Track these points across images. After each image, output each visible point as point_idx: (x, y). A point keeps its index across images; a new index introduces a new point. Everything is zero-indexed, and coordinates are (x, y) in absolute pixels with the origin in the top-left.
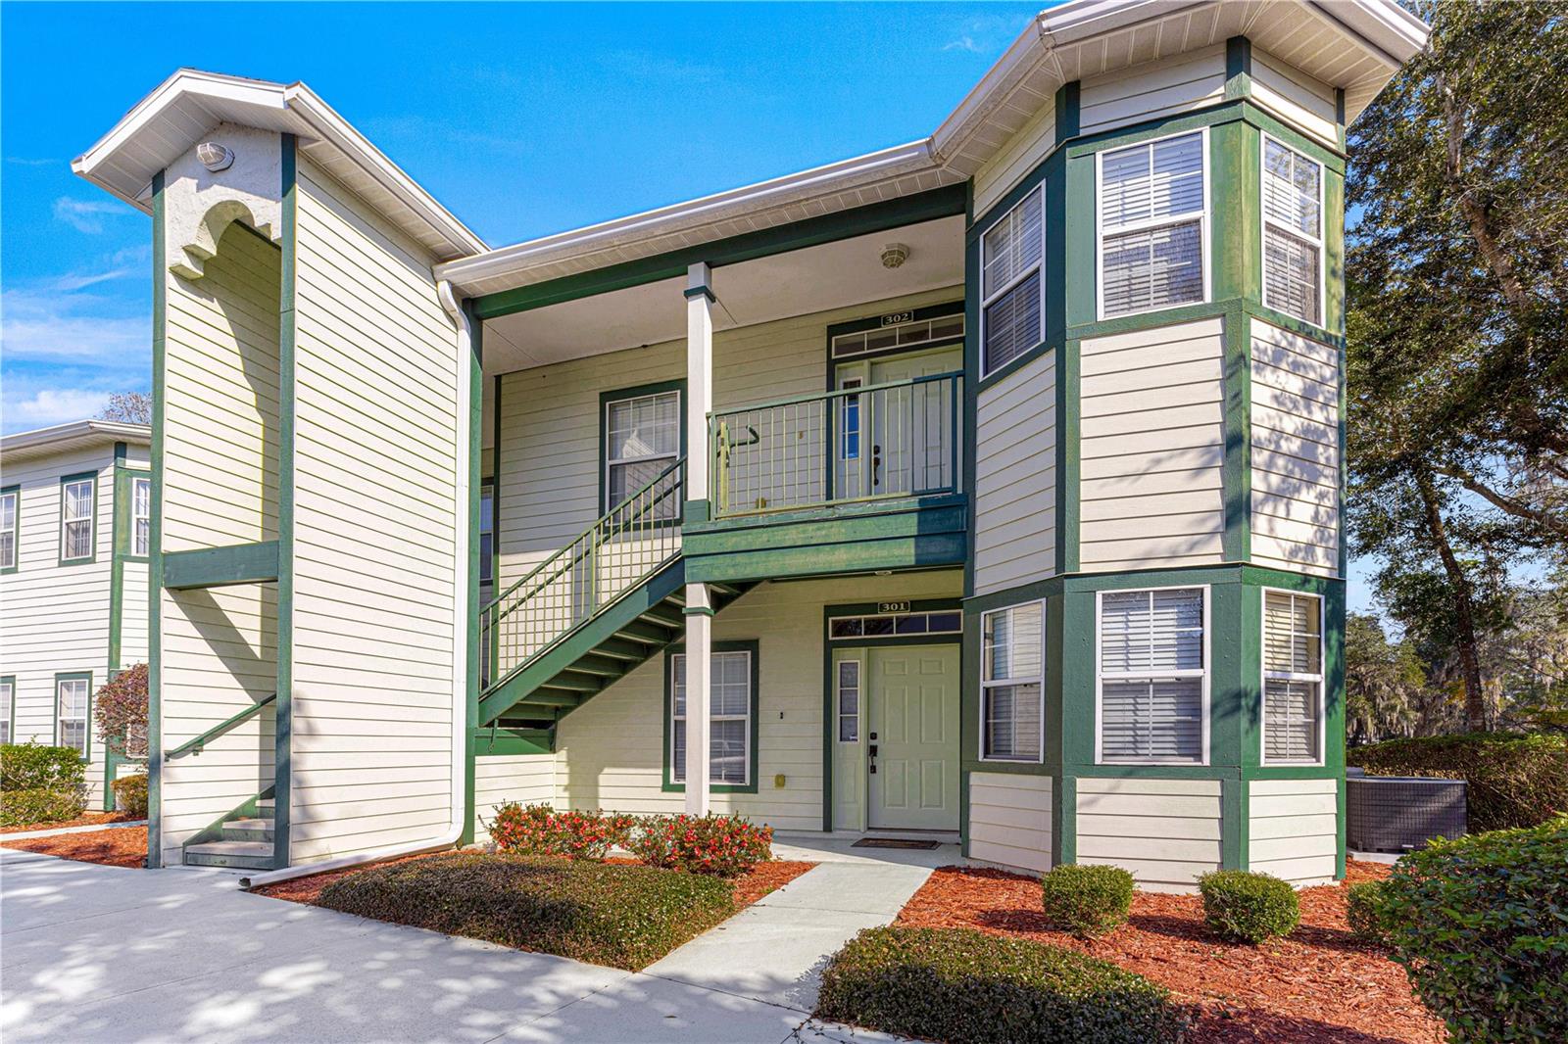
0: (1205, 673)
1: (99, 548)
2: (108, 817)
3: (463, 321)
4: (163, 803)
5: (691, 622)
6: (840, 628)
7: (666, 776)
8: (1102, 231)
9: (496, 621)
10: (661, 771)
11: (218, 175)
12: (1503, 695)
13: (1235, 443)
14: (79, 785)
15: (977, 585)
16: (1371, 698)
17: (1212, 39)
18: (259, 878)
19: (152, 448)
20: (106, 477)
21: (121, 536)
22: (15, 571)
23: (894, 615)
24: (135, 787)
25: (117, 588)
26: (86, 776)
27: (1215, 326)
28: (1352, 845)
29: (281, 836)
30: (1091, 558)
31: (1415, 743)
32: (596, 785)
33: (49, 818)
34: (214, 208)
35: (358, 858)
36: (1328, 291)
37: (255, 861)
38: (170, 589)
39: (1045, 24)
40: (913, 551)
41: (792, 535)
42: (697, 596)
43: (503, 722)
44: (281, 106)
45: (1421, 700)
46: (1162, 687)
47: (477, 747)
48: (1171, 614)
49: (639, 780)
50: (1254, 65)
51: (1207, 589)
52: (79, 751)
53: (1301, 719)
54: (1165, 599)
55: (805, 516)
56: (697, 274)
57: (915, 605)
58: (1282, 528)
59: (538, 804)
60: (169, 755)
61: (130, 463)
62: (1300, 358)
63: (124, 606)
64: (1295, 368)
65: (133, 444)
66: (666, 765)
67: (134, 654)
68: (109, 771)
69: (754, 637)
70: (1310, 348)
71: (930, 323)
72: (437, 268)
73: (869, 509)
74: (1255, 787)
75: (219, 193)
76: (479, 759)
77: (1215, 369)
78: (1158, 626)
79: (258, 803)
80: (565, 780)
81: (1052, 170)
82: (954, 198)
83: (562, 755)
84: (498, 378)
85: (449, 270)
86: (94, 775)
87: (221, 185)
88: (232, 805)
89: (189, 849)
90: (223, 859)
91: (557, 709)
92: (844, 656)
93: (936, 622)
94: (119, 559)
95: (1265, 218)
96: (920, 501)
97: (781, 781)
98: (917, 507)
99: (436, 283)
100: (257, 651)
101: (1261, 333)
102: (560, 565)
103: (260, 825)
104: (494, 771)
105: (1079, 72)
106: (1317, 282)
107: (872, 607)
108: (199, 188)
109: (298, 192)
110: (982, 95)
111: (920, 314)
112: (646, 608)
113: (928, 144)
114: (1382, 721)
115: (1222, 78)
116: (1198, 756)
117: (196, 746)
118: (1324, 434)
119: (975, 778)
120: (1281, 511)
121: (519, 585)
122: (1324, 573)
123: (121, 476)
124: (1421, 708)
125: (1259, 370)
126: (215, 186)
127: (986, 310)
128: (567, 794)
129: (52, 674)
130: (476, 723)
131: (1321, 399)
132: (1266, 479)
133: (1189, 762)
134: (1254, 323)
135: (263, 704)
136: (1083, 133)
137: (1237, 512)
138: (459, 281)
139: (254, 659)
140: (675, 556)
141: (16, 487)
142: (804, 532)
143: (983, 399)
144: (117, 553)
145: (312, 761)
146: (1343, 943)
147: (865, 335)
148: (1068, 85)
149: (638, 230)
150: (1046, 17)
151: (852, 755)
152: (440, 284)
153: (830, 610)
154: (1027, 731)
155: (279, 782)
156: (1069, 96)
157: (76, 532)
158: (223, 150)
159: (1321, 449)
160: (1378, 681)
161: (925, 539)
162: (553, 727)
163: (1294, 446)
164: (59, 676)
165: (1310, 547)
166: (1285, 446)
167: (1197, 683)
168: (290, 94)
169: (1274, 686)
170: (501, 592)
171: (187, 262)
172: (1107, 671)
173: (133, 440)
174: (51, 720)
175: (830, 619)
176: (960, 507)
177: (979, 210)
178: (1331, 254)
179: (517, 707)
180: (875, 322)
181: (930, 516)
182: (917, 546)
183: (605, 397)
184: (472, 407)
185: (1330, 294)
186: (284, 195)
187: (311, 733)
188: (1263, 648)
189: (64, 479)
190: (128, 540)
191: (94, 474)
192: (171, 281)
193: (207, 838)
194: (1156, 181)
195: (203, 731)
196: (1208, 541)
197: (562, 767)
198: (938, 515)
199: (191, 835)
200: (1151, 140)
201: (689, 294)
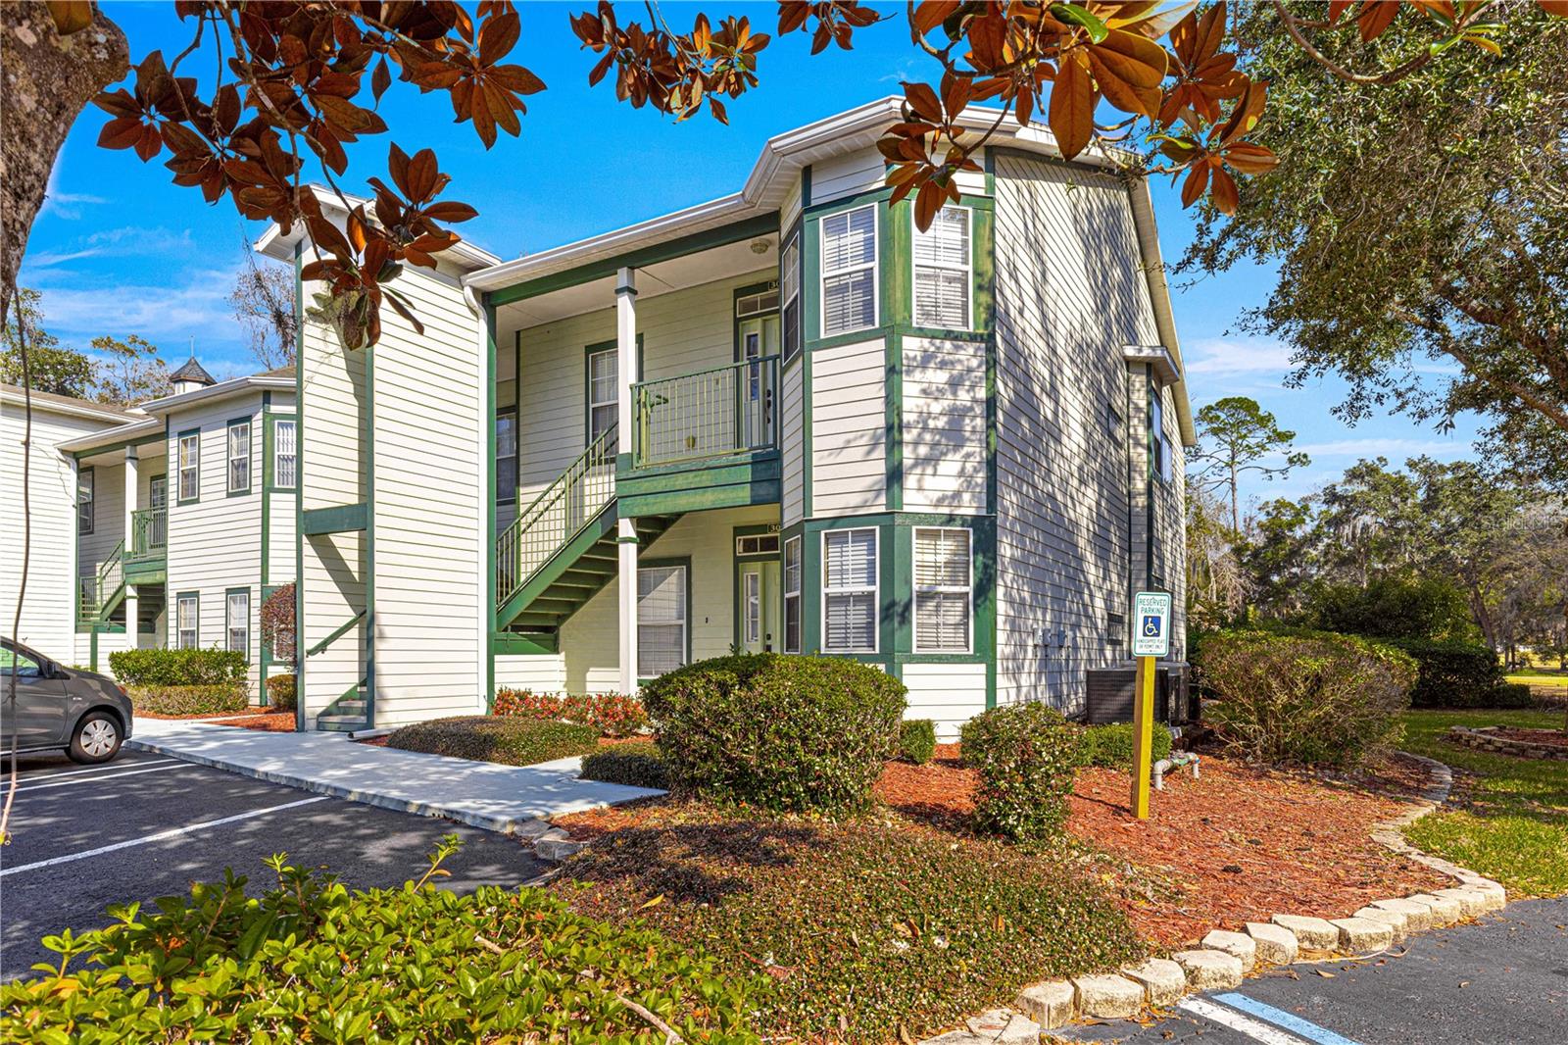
0: (876, 588)
1: (254, 482)
2: (264, 709)
3: (482, 312)
4: (306, 686)
5: (622, 547)
6: (749, 546)
8: (822, 276)
9: (519, 537)
13: (893, 430)
14: (242, 683)
15: (784, 519)
18: (358, 734)
19: (294, 395)
20: (257, 422)
21: (268, 471)
22: (197, 501)
24: (281, 684)
25: (266, 516)
26: (249, 676)
27: (881, 344)
29: (370, 711)
30: (819, 508)
32: (585, 681)
33: (229, 708)
36: (975, 301)
37: (356, 725)
38: (307, 536)
40: (750, 493)
41: (680, 481)
42: (626, 529)
43: (516, 628)
46: (857, 598)
47: (495, 647)
48: (857, 546)
51: (877, 528)
52: (243, 655)
54: (858, 536)
55: (688, 467)
56: (622, 277)
58: (930, 482)
59: (523, 690)
60: (311, 652)
61: (274, 409)
62: (947, 357)
63: (270, 531)
64: (943, 365)
65: (276, 393)
67: (282, 574)
68: (263, 672)
69: (687, 553)
70: (957, 348)
72: (464, 278)
73: (723, 461)
74: (907, 668)
76: (497, 658)
77: (881, 373)
78: (855, 555)
79: (358, 689)
80: (564, 677)
81: (801, 224)
83: (562, 656)
84: (518, 333)
85: (474, 278)
86: (253, 675)
88: (343, 690)
89: (322, 720)
90: (338, 726)
91: (559, 616)
92: (750, 569)
94: (268, 490)
95: (921, 261)
96: (754, 455)
98: (751, 460)
99: (463, 289)
100: (356, 575)
101: (913, 344)
102: (552, 495)
103: (359, 704)
104: (507, 667)
105: (810, 160)
106: (965, 294)
107: (764, 528)
112: (601, 535)
113: (743, 195)
116: (874, 647)
117: (322, 647)
118: (972, 409)
120: (929, 471)
122: (972, 512)
123: (267, 419)
125: (908, 372)
127: (786, 311)
128: (565, 686)
129: (223, 590)
130: (494, 629)
131: (967, 383)
132: (915, 449)
133: (870, 651)
134: (906, 339)
135: (360, 615)
136: (814, 203)
137: (895, 476)
138: (478, 285)
139: (355, 582)
140: (611, 500)
141: (197, 430)
143: (785, 379)
144: (266, 485)
145: (385, 657)
147: (758, 296)
148: (805, 167)
152: (466, 290)
153: (738, 531)
155: (369, 673)
156: (806, 175)
157: (237, 468)
159: (967, 421)
161: (756, 485)
162: (556, 631)
163: (941, 423)
164: (229, 591)
165: (957, 495)
166: (932, 424)
167: (872, 594)
169: (924, 597)
170: (522, 511)
171: (314, 304)
172: (827, 589)
173: (276, 389)
174: (223, 629)
175: (738, 538)
176: (776, 459)
177: (783, 233)
178: (978, 274)
179: (522, 616)
180: (764, 286)
181: (759, 467)
182: (752, 490)
183: (588, 349)
184: (489, 379)
185: (977, 304)
187: (382, 637)
188: (914, 568)
189: (230, 423)
190: (272, 474)
191: (249, 418)
192: (306, 316)
193: (327, 713)
194: (854, 238)
195: (327, 636)
196: (877, 497)
197: (562, 666)
198: (764, 466)
199: (320, 710)
200: (847, 211)
201: (619, 291)
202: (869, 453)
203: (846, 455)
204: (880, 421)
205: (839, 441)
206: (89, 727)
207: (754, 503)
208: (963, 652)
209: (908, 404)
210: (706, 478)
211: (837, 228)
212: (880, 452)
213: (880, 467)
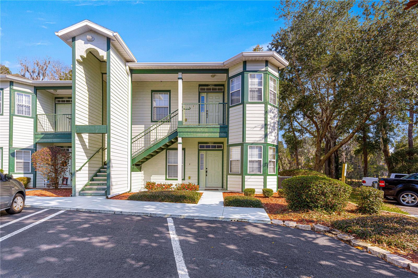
0: (262, 159)
1: (4, 111)
3: (130, 74)
4: (76, 182)
5: (179, 145)
6: (201, 147)
7: (166, 177)
8: (249, 87)
10: (165, 176)
11: (90, 42)
12: (304, 160)
13: (266, 125)
15: (229, 142)
16: (281, 161)
17: (264, 60)
18: (109, 196)
20: (6, 91)
23: (211, 145)
25: (11, 124)
27: (263, 105)
28: (279, 188)
30: (248, 140)
31: (289, 171)
32: (150, 179)
34: (88, 49)
35: (119, 193)
37: (100, 194)
38: (77, 133)
39: (243, 54)
40: (219, 135)
42: (180, 140)
44: (112, 35)
45: (290, 161)
46: (256, 161)
47: (133, 170)
48: (257, 150)
49: (160, 178)
50: (269, 65)
51: (262, 146)
53: (273, 167)
54: (257, 147)
56: (180, 74)
57: (215, 143)
58: (271, 137)
60: (77, 171)
61: (15, 88)
62: (273, 111)
63: (13, 129)
65: (16, 82)
66: (166, 175)
69: (184, 148)
70: (275, 109)
71: (217, 87)
72: (127, 63)
73: (211, 126)
74: (268, 177)
75: (90, 46)
76: (133, 173)
77: (263, 112)
78: (256, 152)
79: (90, 182)
80: (143, 178)
81: (242, 74)
82: (226, 71)
83: (143, 172)
85: (130, 64)
87: (91, 44)
88: (86, 182)
89: (81, 192)
90: (91, 194)
91: (142, 162)
92: (202, 152)
93: (218, 147)
94: (12, 115)
95: (270, 89)
96: (220, 126)
97: (190, 178)
98: (219, 127)
99: (126, 66)
100: (88, 147)
101: (269, 107)
103: (95, 187)
104: (135, 176)
105: (246, 60)
106: (275, 98)
107: (207, 143)
108: (85, 43)
109: (111, 52)
110: (233, 60)
111: (215, 85)
112: (168, 141)
113: (223, 63)
114: (283, 166)
115: (265, 66)
116: (261, 172)
117: (80, 170)
118: (276, 123)
119: (228, 176)
120: (271, 135)
121: (139, 135)
122: (276, 144)
123: (12, 91)
124: (290, 163)
125: (269, 113)
126: (89, 44)
127: (231, 93)
128: (144, 181)
130: (132, 165)
131: (276, 117)
132: (269, 130)
133: (260, 173)
134: (268, 105)
135: (90, 159)
136: (247, 70)
137: (266, 135)
138: (130, 66)
142: (200, 129)
143: (230, 109)
144: (11, 113)
146: (278, 197)
147: (206, 88)
148: (245, 61)
149: (171, 65)
150: (243, 53)
151: (203, 172)
152: (127, 67)
153: (199, 143)
154: (236, 168)
156: (245, 63)
158: (93, 37)
159: (275, 125)
160: (282, 157)
161: (221, 133)
162: (141, 166)
163: (273, 125)
165: (274, 140)
166: (271, 125)
167: (261, 161)
168: (115, 34)
169: (270, 161)
171: (80, 58)
172: (249, 159)
173: (15, 81)
175: (199, 145)
176: (226, 128)
177: (230, 75)
178: (277, 94)
180: (207, 85)
181: (222, 129)
182: (219, 134)
183: (152, 91)
185: (277, 101)
186: (107, 51)
188: (269, 156)
191: (2, 89)
192: (76, 63)
193: (83, 190)
194: (256, 80)
195: (82, 166)
196: (263, 139)
197: (143, 175)
198: (223, 129)
199: (80, 189)
200: (256, 74)
201: (179, 78)
202: (261, 129)
203: (255, 129)
204: (263, 123)
205: (254, 126)
206: (16, 200)
207: (220, 137)
208: (273, 173)
209: (269, 120)
210: (206, 130)
211: (253, 77)
212: (263, 129)
213: (263, 133)
